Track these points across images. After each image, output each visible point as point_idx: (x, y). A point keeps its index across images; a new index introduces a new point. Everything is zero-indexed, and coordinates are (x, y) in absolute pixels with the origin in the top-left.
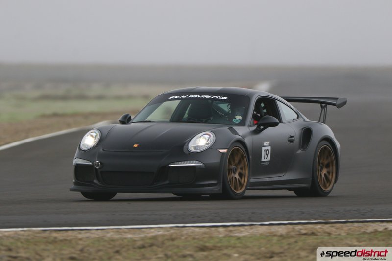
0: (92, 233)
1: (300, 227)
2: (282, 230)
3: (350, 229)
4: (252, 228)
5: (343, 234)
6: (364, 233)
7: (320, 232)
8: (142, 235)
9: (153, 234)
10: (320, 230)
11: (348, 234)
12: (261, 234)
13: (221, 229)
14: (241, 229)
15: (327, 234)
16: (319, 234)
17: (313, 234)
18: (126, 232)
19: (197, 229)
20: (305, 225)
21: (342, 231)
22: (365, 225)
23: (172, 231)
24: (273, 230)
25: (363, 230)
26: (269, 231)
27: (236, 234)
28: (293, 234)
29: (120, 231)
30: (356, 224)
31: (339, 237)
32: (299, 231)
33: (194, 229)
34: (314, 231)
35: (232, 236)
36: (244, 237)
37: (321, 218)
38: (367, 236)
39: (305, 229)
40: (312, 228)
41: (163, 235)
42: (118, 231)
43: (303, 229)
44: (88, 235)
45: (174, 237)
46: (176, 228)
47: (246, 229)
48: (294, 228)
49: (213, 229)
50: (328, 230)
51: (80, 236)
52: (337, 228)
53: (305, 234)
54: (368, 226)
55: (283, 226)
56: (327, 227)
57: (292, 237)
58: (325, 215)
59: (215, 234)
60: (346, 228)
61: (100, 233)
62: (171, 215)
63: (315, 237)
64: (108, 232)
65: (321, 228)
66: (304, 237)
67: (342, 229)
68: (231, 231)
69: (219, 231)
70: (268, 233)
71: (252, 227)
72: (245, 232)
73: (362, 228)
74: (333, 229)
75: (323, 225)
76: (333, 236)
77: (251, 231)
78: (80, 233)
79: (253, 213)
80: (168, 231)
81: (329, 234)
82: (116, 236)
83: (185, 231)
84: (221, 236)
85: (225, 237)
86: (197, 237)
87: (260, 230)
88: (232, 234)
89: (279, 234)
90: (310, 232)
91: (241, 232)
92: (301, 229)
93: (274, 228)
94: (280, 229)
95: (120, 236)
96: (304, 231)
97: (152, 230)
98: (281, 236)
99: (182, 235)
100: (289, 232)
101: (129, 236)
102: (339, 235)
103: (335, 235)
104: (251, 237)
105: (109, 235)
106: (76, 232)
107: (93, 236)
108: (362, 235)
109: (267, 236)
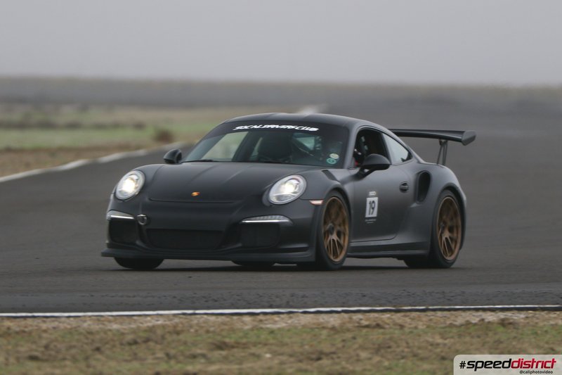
0: (60, 322)
1: (359, 316)
2: (334, 320)
3: (431, 320)
4: (291, 318)
5: (421, 326)
6: (451, 326)
7: (388, 324)
8: (133, 326)
9: (150, 324)
10: (388, 321)
11: (428, 327)
12: (304, 326)
13: (247, 319)
14: (276, 318)
15: (398, 327)
16: (387, 326)
17: (378, 326)
18: (110, 321)
19: (213, 318)
20: (368, 314)
21: (421, 323)
22: (452, 315)
23: (176, 320)
24: (322, 320)
25: (448, 322)
26: (315, 321)
27: (269, 326)
28: (349, 326)
29: (102, 319)
30: (439, 313)
31: (415, 331)
32: (358, 323)
33: (208, 317)
34: (380, 322)
35: (261, 328)
36: (279, 329)
37: (390, 303)
38: (455, 330)
39: (367, 320)
40: (377, 318)
41: (163, 326)
42: (99, 320)
43: (364, 320)
44: (56, 324)
45: (179, 329)
46: (181, 316)
47: (283, 319)
48: (351, 318)
49: (235, 318)
50: (400, 321)
51: (44, 326)
52: (413, 319)
53: (367, 326)
54: (456, 317)
55: (336, 315)
56: (398, 317)
57: (348, 330)
58: (394, 299)
59: (238, 325)
60: (425, 319)
61: (73, 323)
62: (175, 297)
63: (381, 331)
64: (85, 321)
65: (389, 318)
66: (365, 331)
67: (419, 320)
68: (261, 321)
69: (244, 320)
70: (314, 324)
71: (291, 315)
72: (281, 323)
73: (449, 318)
74: (408, 320)
75: (393, 313)
76: (407, 330)
77: (289, 322)
78: (44, 322)
79: (292, 295)
80: (170, 320)
81: (402, 327)
82: (96, 327)
83: (195, 321)
84: (247, 327)
85: (252, 330)
86: (212, 329)
87: (303, 320)
88: (263, 326)
89: (330, 326)
90: (374, 323)
91: (275, 322)
92: (361, 319)
93: (322, 319)
94: (332, 319)
95: (101, 326)
96: (365, 323)
97: (149, 318)
98: (333, 328)
99: (191, 327)
100: (344, 323)
101: (115, 326)
102: (416, 328)
103: (410, 328)
104: (289, 330)
105: (85, 325)
106: (37, 321)
107: (62, 326)
108: (447, 329)
109: (312, 329)
